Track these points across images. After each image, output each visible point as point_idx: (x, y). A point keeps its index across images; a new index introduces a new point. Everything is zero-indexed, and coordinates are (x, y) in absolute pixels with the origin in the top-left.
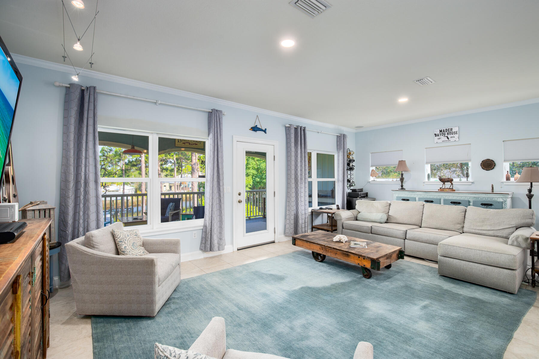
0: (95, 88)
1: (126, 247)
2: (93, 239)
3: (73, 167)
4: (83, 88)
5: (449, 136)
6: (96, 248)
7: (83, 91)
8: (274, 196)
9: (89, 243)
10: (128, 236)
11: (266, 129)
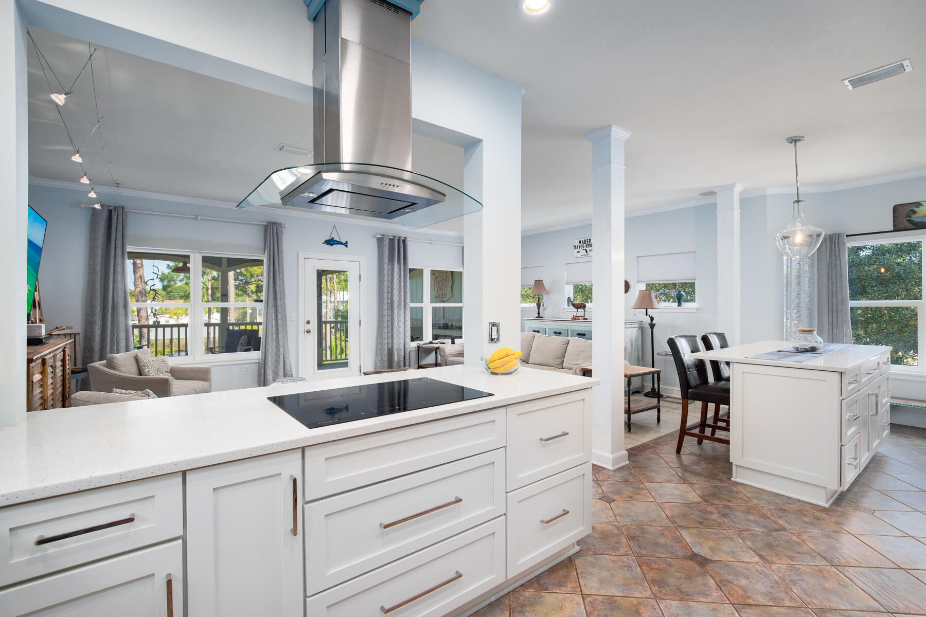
0: (123, 208)
1: (149, 371)
2: (114, 360)
3: (99, 292)
4: (110, 208)
5: (588, 249)
6: (117, 370)
7: (110, 211)
8: (360, 326)
9: (111, 365)
10: (153, 361)
11: (347, 242)
